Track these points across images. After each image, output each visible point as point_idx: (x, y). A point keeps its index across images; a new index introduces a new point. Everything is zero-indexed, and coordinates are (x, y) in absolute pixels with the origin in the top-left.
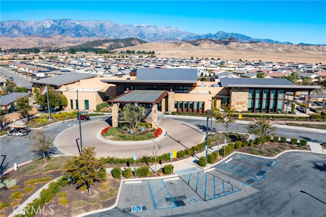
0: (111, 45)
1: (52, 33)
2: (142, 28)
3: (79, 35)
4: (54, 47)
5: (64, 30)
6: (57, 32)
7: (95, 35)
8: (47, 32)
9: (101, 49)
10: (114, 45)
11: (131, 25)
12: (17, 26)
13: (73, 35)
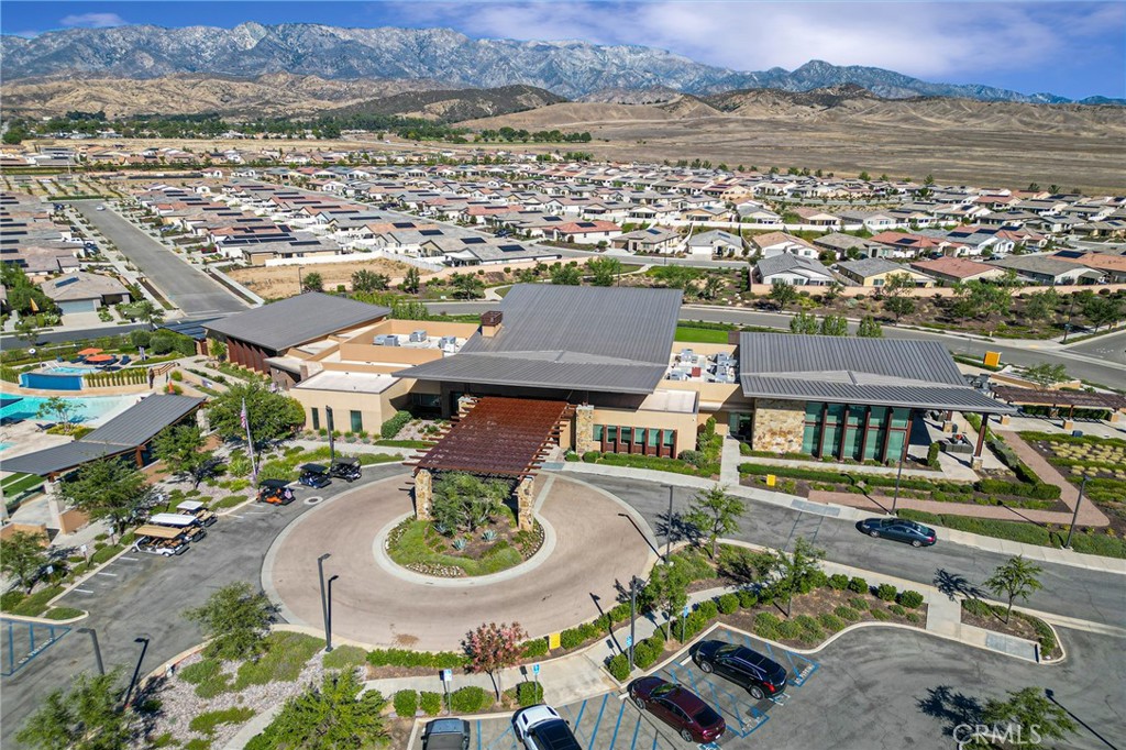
0: (452, 109)
1: (263, 65)
2: (553, 52)
3: (348, 73)
4: (270, 111)
5: (300, 56)
6: (277, 63)
7: (402, 73)
8: (248, 61)
9: (421, 122)
10: (463, 108)
11: (519, 43)
12: (149, 42)
13: (330, 71)
